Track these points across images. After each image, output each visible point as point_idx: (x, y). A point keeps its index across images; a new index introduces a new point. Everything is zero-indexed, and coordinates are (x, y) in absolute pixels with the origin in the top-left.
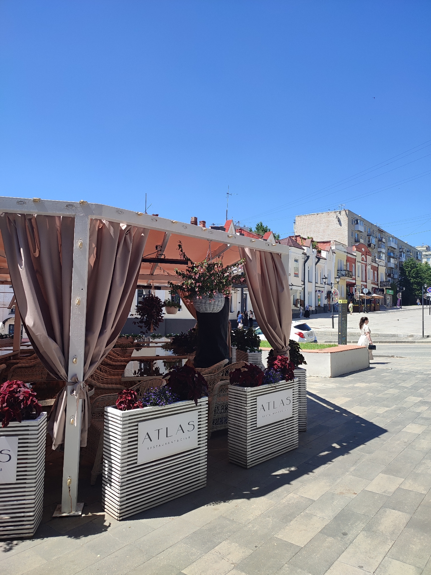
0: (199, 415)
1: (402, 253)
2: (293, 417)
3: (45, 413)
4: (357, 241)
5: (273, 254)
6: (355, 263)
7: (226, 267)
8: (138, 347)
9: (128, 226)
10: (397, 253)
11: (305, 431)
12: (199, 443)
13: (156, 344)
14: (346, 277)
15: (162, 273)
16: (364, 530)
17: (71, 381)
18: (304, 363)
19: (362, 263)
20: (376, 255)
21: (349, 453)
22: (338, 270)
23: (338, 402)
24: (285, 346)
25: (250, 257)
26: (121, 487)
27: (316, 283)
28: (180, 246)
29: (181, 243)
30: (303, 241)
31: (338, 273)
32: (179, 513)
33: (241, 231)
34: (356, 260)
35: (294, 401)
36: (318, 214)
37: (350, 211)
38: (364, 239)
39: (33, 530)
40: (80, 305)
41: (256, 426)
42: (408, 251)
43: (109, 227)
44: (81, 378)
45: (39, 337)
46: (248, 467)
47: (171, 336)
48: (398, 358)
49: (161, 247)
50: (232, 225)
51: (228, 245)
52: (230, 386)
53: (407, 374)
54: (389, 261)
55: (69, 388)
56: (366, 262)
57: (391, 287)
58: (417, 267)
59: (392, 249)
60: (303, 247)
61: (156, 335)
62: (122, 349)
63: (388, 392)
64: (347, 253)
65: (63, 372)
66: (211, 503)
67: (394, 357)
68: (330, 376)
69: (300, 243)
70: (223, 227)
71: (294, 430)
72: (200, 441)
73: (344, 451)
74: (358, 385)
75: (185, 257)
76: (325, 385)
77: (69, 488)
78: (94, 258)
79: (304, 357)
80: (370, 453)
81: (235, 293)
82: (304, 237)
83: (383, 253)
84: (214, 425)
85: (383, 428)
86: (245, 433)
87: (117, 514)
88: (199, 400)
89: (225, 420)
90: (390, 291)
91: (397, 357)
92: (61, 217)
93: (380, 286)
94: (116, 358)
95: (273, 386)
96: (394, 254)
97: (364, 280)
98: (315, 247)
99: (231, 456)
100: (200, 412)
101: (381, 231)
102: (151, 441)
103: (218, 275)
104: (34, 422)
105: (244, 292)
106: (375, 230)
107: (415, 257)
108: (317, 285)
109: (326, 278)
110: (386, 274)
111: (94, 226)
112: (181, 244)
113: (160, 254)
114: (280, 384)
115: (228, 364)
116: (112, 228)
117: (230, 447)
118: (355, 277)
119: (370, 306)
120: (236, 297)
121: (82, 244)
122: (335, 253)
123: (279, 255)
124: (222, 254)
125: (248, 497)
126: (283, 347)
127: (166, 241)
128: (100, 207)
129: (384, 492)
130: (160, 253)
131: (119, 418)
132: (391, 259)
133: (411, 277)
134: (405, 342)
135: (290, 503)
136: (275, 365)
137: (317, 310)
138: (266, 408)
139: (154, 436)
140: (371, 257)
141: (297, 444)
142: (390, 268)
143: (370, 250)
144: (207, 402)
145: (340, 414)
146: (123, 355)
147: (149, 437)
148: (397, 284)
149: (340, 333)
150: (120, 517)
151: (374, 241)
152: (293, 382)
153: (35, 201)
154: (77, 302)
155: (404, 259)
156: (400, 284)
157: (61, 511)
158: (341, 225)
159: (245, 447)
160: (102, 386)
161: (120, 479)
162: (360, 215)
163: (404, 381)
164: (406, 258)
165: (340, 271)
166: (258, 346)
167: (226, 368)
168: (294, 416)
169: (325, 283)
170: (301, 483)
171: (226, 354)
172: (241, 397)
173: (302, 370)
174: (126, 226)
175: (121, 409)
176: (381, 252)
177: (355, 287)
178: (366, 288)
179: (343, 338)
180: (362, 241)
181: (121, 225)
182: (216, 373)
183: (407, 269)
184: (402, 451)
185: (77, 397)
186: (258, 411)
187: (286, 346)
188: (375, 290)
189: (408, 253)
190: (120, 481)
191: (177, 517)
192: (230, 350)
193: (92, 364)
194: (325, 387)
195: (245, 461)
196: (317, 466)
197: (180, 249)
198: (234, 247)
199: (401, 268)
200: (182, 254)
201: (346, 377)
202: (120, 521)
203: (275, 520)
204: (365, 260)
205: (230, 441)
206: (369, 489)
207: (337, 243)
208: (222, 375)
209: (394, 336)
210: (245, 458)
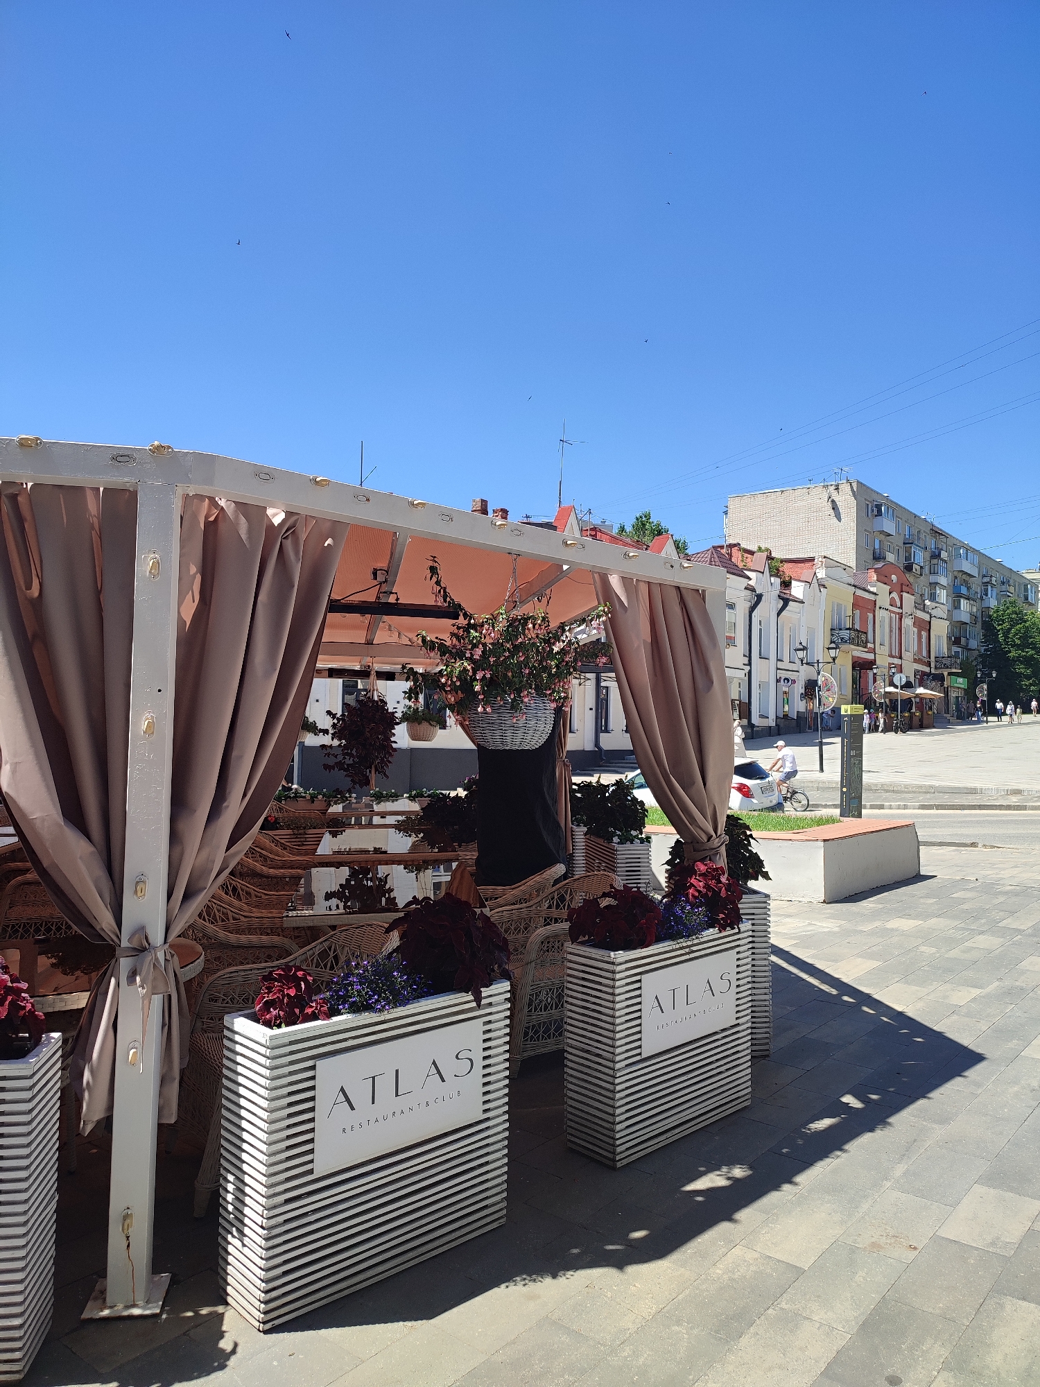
0: (485, 1032)
1: (989, 588)
2: (738, 1025)
3: (56, 1035)
4: (877, 557)
5: (684, 591)
6: (874, 611)
7: (559, 628)
8: (337, 826)
9: (289, 514)
10: (976, 587)
11: (768, 1056)
12: (487, 1106)
13: (382, 817)
14: (852, 647)
15: (394, 638)
16: (946, 1366)
17: (131, 946)
18: (763, 877)
19: (892, 612)
20: (927, 592)
21: (889, 1124)
22: (831, 630)
23: (847, 971)
24: (714, 835)
25: (624, 599)
26: (267, 1239)
27: (778, 660)
28: (433, 570)
29: (436, 562)
30: (747, 558)
31: (832, 635)
32: (429, 1312)
33: (595, 532)
34: (875, 604)
35: (741, 982)
36: (782, 491)
37: (861, 483)
38: (896, 552)
39: (23, 1363)
40: (153, 733)
41: (640, 1054)
42: (1003, 583)
43: (237, 517)
44: (157, 936)
45: (38, 824)
46: (619, 1165)
47: (420, 795)
48: (985, 850)
49: (387, 572)
50: (572, 519)
51: (565, 567)
52: (569, 946)
53: (1017, 894)
54: (957, 606)
55: (125, 964)
56: (902, 609)
57: (960, 671)
58: (1025, 622)
59: (964, 576)
60: (747, 572)
61: (385, 792)
62: (296, 832)
63: (974, 945)
64: (854, 586)
65: (105, 920)
66: (518, 1279)
67: (975, 847)
68: (822, 899)
69: (741, 565)
70: (552, 523)
71: (739, 1058)
72: (488, 1101)
73: (873, 1118)
74: (895, 923)
75: (448, 599)
76: (810, 924)
77: (128, 1239)
78: (194, 602)
79: (761, 862)
80: (944, 1120)
81: (580, 685)
82: (749, 548)
83: (944, 587)
84: (527, 1040)
85: (969, 1047)
86: (611, 1072)
87: (259, 1313)
88: (485, 992)
89: (558, 1028)
90: (961, 680)
91: (984, 845)
92: (101, 489)
93: (935, 666)
94: (276, 858)
95: (684, 944)
96: (969, 588)
97: (896, 652)
98: (775, 572)
99: (573, 1132)
100: (490, 1022)
101: (936, 533)
102: (353, 1108)
103: (537, 650)
104: (21, 1066)
105: (603, 684)
106: (923, 529)
107: (1022, 596)
108: (780, 665)
109: (804, 649)
110: (949, 638)
111: (195, 517)
112: (436, 565)
113: (384, 593)
114: (702, 940)
115: (565, 877)
116: (243, 520)
117: (570, 1109)
118: (875, 647)
119: (911, 717)
120: (581, 693)
121: (157, 564)
122: (824, 586)
123: (701, 595)
124: (548, 592)
125: (620, 1262)
126: (710, 837)
127: (396, 555)
128: (207, 461)
129: (993, 1244)
130: (385, 588)
131: (262, 1050)
132: (962, 600)
133: (1011, 644)
134: (1000, 807)
135: (736, 1277)
136: (690, 887)
137: (782, 726)
138: (666, 1002)
139: (360, 1095)
140: (913, 597)
141: (749, 1096)
142: (958, 625)
143: (911, 579)
144: (508, 995)
145: (855, 1008)
146: (297, 849)
147: (348, 1100)
148: (974, 663)
149: (845, 790)
150: (264, 1323)
151: (920, 557)
152: (739, 932)
153: (23, 444)
154: (144, 727)
155: (993, 603)
156: (983, 663)
157: (104, 1300)
158: (839, 519)
159: (610, 1110)
160: (233, 938)
161: (265, 1218)
162: (886, 495)
163: (1013, 913)
164: (997, 599)
165: (837, 632)
166: (640, 825)
167: (558, 889)
168: (740, 1021)
169: (802, 661)
170: (763, 1213)
171: (557, 851)
172: (601, 976)
173: (758, 895)
174: (282, 516)
175: (268, 1024)
176: (937, 583)
177: (875, 671)
178: (901, 672)
179: (852, 802)
180: (891, 557)
181: (270, 512)
182: (532, 903)
183: (1000, 627)
184: (1027, 1115)
185: (145, 991)
186: (644, 1014)
187: (719, 834)
188: (923, 679)
189: (1004, 588)
190: (264, 1225)
191: (424, 1321)
192: (569, 834)
193: (188, 896)
194: (811, 931)
195: (610, 1148)
196: (806, 1163)
197: (434, 579)
198: (580, 575)
199: (988, 624)
200: (440, 591)
201: (864, 903)
202: (266, 1332)
203: (695, 1331)
204: (899, 605)
205: (570, 1094)
206: (948, 1232)
207: (830, 563)
208: (550, 907)
209: (973, 791)
210: (611, 1141)
